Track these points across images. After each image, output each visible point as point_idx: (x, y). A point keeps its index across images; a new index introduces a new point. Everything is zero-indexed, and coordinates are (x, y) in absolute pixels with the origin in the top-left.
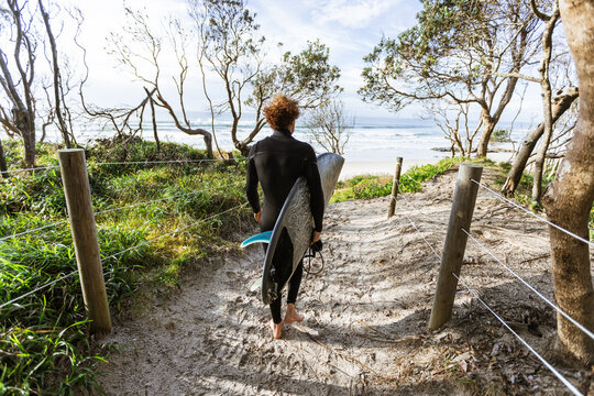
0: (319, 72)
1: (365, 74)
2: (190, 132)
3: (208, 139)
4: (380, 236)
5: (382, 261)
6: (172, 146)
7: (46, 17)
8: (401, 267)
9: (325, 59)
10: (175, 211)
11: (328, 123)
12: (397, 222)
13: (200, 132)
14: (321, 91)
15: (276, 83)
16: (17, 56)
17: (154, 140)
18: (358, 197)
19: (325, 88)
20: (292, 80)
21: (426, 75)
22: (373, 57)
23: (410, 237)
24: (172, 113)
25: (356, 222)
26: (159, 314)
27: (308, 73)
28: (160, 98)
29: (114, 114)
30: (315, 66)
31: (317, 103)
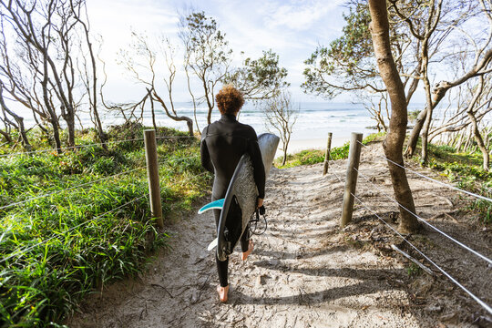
0: (272, 73)
1: (306, 73)
2: (177, 119)
3: (190, 124)
4: (317, 186)
5: (317, 199)
6: (164, 130)
7: (90, 45)
8: (328, 202)
9: (276, 63)
10: (180, 171)
11: (279, 109)
12: (329, 177)
13: (184, 119)
14: (273, 87)
15: (239, 80)
16: (64, 70)
17: (152, 126)
18: (303, 164)
19: (277, 84)
20: (252, 80)
21: (351, 73)
22: (311, 61)
23: (337, 185)
24: (164, 105)
25: (301, 179)
26: (186, 223)
27: (263, 74)
28: (155, 95)
29: (123, 108)
30: (269, 68)
31: (270, 95)
